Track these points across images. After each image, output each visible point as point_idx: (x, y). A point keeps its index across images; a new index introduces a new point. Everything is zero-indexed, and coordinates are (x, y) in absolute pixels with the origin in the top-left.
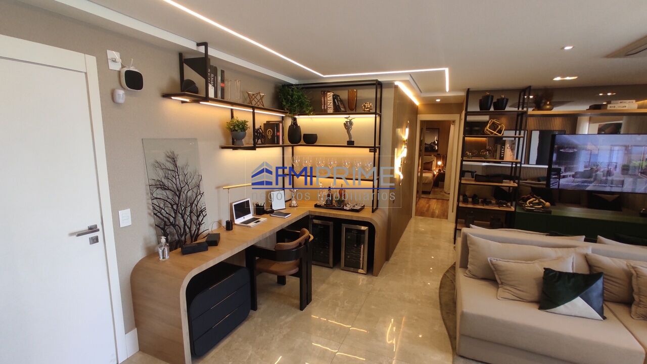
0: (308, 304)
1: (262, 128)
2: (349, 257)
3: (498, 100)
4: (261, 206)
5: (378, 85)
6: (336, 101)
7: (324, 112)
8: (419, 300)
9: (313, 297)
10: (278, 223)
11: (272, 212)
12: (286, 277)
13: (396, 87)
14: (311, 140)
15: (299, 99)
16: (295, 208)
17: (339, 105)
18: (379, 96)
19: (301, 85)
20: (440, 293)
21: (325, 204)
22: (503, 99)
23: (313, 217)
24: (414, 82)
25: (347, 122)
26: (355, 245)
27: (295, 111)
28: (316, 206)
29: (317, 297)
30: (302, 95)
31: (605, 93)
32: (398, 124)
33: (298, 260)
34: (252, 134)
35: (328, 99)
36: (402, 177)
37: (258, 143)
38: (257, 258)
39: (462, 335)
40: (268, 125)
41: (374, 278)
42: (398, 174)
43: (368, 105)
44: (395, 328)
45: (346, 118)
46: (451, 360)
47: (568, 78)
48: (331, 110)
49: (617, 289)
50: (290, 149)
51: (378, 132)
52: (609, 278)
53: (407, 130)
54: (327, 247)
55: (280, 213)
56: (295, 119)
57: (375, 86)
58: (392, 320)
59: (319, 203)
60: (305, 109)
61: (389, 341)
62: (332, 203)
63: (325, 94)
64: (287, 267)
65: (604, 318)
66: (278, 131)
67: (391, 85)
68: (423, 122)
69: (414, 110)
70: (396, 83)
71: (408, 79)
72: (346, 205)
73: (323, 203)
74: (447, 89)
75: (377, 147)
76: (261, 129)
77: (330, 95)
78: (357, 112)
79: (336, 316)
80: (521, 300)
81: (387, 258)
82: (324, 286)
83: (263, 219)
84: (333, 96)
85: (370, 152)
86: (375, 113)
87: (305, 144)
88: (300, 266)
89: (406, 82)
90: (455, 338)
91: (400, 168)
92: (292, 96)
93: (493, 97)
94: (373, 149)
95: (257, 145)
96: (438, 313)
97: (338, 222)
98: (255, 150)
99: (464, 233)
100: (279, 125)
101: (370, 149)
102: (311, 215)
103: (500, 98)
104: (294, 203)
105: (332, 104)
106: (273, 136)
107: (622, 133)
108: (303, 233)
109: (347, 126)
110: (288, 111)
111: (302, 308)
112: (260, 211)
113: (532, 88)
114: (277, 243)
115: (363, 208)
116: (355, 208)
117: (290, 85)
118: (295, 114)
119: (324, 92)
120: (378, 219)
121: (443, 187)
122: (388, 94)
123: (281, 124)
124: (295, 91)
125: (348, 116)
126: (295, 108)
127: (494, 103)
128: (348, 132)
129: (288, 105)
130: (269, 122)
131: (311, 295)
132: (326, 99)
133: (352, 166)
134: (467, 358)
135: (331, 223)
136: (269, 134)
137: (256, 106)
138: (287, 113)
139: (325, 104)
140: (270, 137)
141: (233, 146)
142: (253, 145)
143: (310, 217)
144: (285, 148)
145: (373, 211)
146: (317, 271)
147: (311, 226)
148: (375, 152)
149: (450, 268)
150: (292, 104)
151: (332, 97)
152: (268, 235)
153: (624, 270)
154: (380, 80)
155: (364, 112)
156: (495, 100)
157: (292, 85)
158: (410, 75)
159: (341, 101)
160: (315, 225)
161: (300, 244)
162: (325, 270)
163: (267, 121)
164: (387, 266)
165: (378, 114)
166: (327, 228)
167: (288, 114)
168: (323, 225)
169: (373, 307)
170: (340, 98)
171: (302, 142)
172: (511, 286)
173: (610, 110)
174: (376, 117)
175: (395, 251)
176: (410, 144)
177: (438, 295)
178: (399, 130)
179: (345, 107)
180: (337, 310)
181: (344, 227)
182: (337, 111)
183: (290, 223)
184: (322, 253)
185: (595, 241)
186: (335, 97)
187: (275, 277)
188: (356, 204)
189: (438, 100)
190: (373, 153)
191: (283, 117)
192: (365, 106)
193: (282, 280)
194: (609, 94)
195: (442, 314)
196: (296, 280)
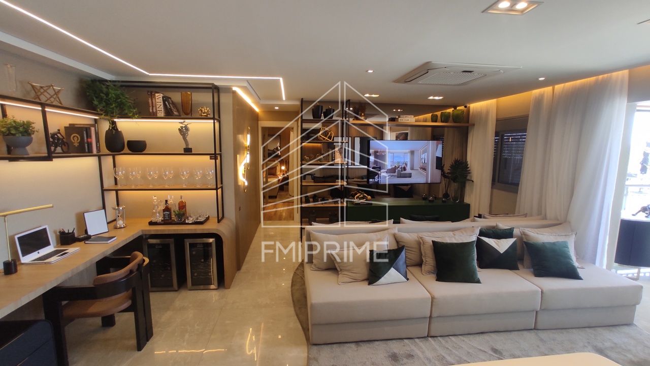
0: (148, 341)
1: (63, 132)
2: (196, 274)
3: (326, 110)
4: (68, 233)
5: (215, 89)
6: (167, 104)
7: (153, 116)
8: (273, 303)
9: (155, 330)
10: (98, 251)
11: (88, 238)
12: (116, 315)
13: (234, 93)
14: (137, 147)
15: (117, 99)
16: (123, 230)
17: (170, 109)
18: (216, 100)
19: (119, 81)
20: (292, 291)
21: (162, 220)
22: (331, 109)
23: (147, 236)
24: (251, 88)
25: (182, 127)
26: (203, 260)
27: (113, 113)
28: (151, 223)
29: (160, 329)
30: (122, 94)
31: (397, 109)
32: (238, 130)
33: (130, 291)
34: (44, 139)
35: (157, 100)
36: (246, 184)
37: (57, 151)
38: (64, 303)
39: (313, 325)
40: (71, 129)
41: (226, 291)
42: (243, 180)
43: (205, 110)
44: (254, 337)
45: (180, 123)
46: (307, 350)
47: (374, 96)
48: (161, 114)
49: (414, 257)
50: (110, 159)
51: (218, 139)
52: (409, 249)
53: (249, 136)
54: (169, 268)
55: (99, 238)
56: (114, 123)
57: (211, 90)
58: (251, 329)
59: (154, 220)
60: (126, 111)
61: (249, 352)
62: (171, 218)
63: (152, 95)
64: (116, 304)
65: (408, 279)
66: (89, 136)
67: (228, 90)
68: (264, 129)
69: (255, 117)
70: (234, 89)
71: (245, 85)
72: (187, 218)
73: (159, 219)
74: (284, 99)
75: (218, 154)
76: (59, 133)
77: (159, 97)
78: (193, 116)
79: (185, 344)
80: (356, 280)
81: (239, 267)
82: (169, 314)
83: (72, 250)
84: (163, 97)
85: (211, 159)
86: (214, 119)
87: (130, 152)
88: (133, 298)
89: (243, 88)
90: (308, 330)
91: (243, 174)
92: (107, 94)
93: (322, 107)
94: (214, 156)
95: (53, 155)
96: (291, 310)
97: (180, 238)
98: (52, 161)
99: (307, 231)
100: (90, 129)
101: (210, 157)
102: (146, 235)
103: (328, 108)
104: (120, 223)
105: (162, 106)
106: (82, 143)
107: (409, 139)
108: (135, 258)
109: (183, 131)
110: (102, 113)
111: (140, 347)
112: (66, 239)
113: (351, 101)
114: (98, 275)
115: (208, 219)
116: (198, 220)
117: (102, 81)
118: (113, 117)
119: (151, 92)
120: (225, 229)
121: (288, 190)
122: (225, 100)
123: (93, 129)
124: (112, 90)
125: (182, 121)
126: (113, 109)
127: (324, 112)
128: (185, 139)
129: (102, 105)
130: (74, 125)
131: (151, 328)
132: (154, 101)
133: (192, 175)
134: (319, 345)
135: (172, 240)
136: (75, 140)
137: (48, 102)
138: (102, 114)
139: (153, 107)
140: (76, 144)
141: (9, 156)
142: (47, 155)
143: (144, 237)
144: (102, 157)
145: (219, 221)
146: (156, 299)
147: (146, 248)
148: (216, 159)
149: (299, 266)
150: (108, 104)
151: (161, 99)
152: (81, 268)
153: (416, 241)
154: (216, 84)
155: (201, 117)
156: (324, 110)
157: (106, 81)
158: (247, 81)
159: (173, 103)
160: (151, 246)
161: (131, 271)
162: (169, 295)
163: (70, 124)
164: (239, 276)
165: (217, 119)
166: (166, 247)
167: (103, 116)
168: (161, 244)
169: (228, 322)
170: (172, 101)
171: (126, 150)
172: (348, 271)
173: (401, 122)
174: (214, 123)
175: (247, 259)
176: (253, 150)
177: (290, 293)
178: (240, 137)
179: (178, 111)
180: (187, 336)
181: (187, 242)
182: (169, 115)
183: (116, 248)
184: (163, 276)
185: (399, 223)
186: (165, 99)
187: (98, 321)
188: (200, 216)
189: (277, 108)
190: (214, 161)
191: (95, 120)
192: (202, 111)
193: (109, 321)
194: (399, 110)
195: (295, 310)
196: (131, 316)
